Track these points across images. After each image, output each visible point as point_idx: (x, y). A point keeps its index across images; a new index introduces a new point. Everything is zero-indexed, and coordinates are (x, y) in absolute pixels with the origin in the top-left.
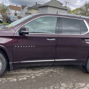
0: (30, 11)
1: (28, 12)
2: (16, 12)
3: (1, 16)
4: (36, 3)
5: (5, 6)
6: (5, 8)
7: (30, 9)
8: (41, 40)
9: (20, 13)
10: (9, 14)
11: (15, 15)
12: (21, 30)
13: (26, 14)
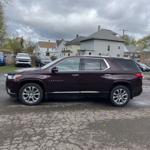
0: (69, 48)
1: (66, 50)
2: (48, 50)
3: (30, 58)
4: (77, 35)
5: (32, 42)
6: (33, 46)
7: (68, 44)
8: (68, 75)
9: (54, 51)
10: (39, 54)
11: (46, 55)
12: (53, 68)
13: (62, 52)
